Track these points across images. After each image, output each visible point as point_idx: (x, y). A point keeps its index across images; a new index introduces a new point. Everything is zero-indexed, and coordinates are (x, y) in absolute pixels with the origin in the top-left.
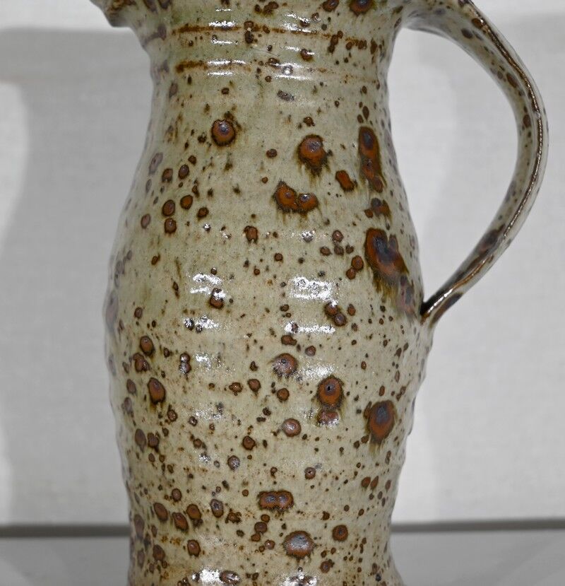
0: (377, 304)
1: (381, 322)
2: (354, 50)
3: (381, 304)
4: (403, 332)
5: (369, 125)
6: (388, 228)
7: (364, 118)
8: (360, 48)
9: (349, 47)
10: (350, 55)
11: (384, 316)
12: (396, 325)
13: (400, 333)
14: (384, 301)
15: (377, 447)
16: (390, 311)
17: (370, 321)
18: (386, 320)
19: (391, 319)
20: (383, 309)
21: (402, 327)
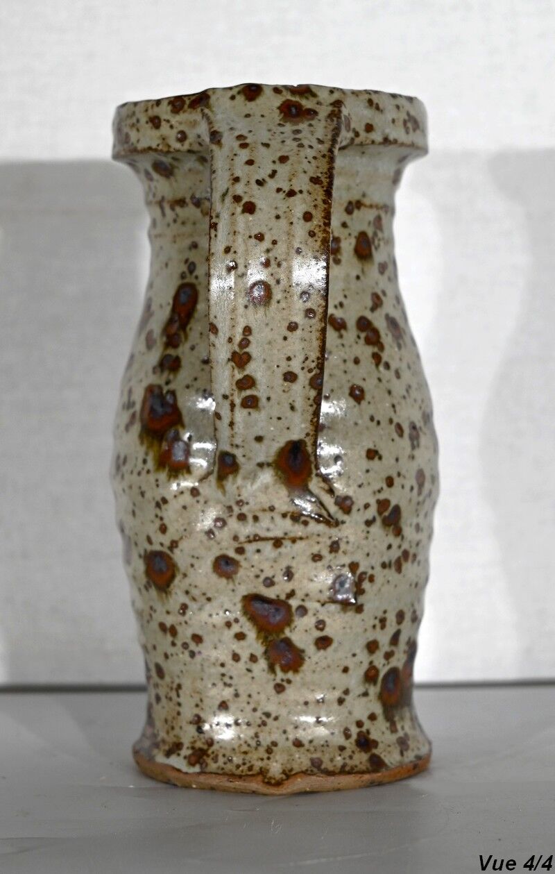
0: (141, 456)
1: (139, 474)
2: (178, 209)
3: (144, 456)
4: (158, 486)
5: (194, 281)
6: (168, 383)
7: (188, 274)
8: (182, 206)
9: (173, 209)
10: (177, 215)
11: (143, 469)
12: (152, 478)
13: (154, 487)
14: (147, 454)
15: (164, 595)
16: (151, 464)
17: (132, 472)
18: (144, 473)
19: (148, 472)
20: (145, 461)
21: (157, 480)
